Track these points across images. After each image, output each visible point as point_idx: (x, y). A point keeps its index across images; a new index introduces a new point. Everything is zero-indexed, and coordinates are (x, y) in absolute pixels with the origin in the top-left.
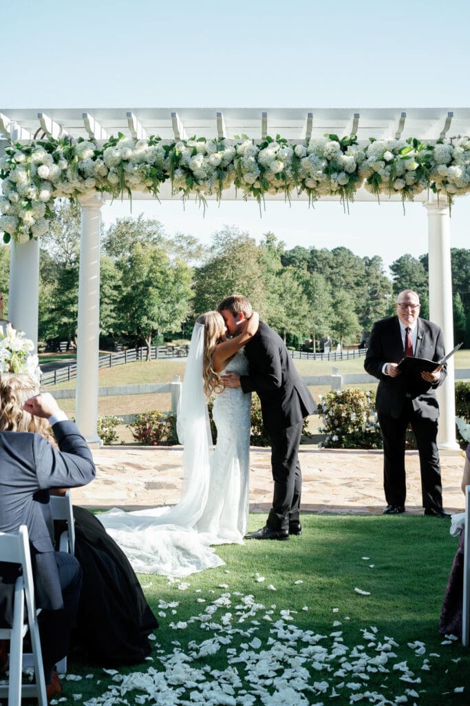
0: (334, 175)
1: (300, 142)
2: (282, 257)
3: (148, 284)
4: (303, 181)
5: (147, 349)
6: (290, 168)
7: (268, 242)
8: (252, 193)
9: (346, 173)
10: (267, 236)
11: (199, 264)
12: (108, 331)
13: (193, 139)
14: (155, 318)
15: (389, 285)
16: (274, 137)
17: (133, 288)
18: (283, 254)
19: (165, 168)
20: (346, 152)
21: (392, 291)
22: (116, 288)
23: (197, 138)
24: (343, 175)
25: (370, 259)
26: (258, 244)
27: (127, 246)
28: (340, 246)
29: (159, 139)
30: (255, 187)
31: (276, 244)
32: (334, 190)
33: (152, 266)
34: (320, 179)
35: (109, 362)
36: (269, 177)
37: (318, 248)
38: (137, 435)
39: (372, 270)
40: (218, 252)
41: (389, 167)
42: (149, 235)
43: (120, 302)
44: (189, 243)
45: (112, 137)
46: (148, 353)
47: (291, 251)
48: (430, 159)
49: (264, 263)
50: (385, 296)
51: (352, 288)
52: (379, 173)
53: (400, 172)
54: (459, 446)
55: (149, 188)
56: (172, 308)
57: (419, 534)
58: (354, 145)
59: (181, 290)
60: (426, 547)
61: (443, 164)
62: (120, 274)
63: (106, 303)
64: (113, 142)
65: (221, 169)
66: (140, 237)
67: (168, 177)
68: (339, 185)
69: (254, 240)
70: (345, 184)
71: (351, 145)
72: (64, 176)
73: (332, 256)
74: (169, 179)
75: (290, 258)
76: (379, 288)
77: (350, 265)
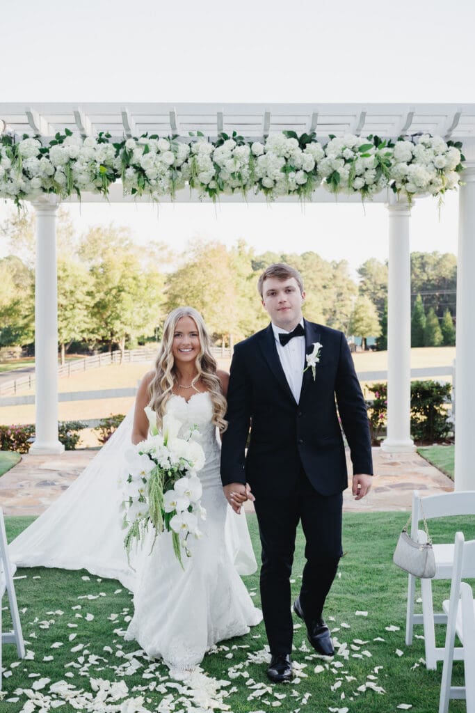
0: (292, 174)
1: (258, 139)
2: (253, 262)
3: (120, 289)
4: (260, 181)
5: (121, 353)
6: (247, 167)
7: (239, 247)
8: (208, 193)
9: (305, 171)
10: (239, 241)
11: (171, 269)
12: (81, 336)
13: (144, 136)
14: (128, 323)
15: (354, 287)
16: (230, 134)
17: (106, 294)
18: (254, 259)
19: (116, 167)
20: (304, 150)
21: (358, 293)
22: (90, 294)
23: (149, 135)
24: (301, 173)
25: (338, 262)
26: (229, 249)
27: (100, 252)
28: (308, 251)
29: (109, 136)
30: (211, 186)
31: (246, 249)
32: (292, 189)
33: (124, 271)
34: (277, 178)
35: (83, 366)
36: (225, 176)
37: (287, 252)
38: (102, 439)
39: (338, 273)
40: (190, 258)
41: (348, 165)
42: (121, 241)
43: (93, 308)
44: (162, 249)
45: (58, 134)
46: (121, 356)
47: (261, 256)
48: (390, 157)
49: (234, 268)
50: (351, 298)
51: (319, 290)
52: (338, 171)
53: (359, 170)
54: (413, 442)
55: (99, 188)
56: (145, 312)
57: (369, 532)
58: (313, 143)
59: (153, 296)
60: (375, 544)
61: (403, 162)
62: (92, 280)
63: (80, 309)
64: (59, 140)
65: (174, 168)
66: (113, 243)
67: (118, 176)
68: (297, 184)
69: (225, 246)
70: (304, 183)
71: (310, 142)
72: (8, 176)
73: (301, 260)
74: (120, 179)
75: (260, 263)
76: (345, 290)
77: (319, 268)
